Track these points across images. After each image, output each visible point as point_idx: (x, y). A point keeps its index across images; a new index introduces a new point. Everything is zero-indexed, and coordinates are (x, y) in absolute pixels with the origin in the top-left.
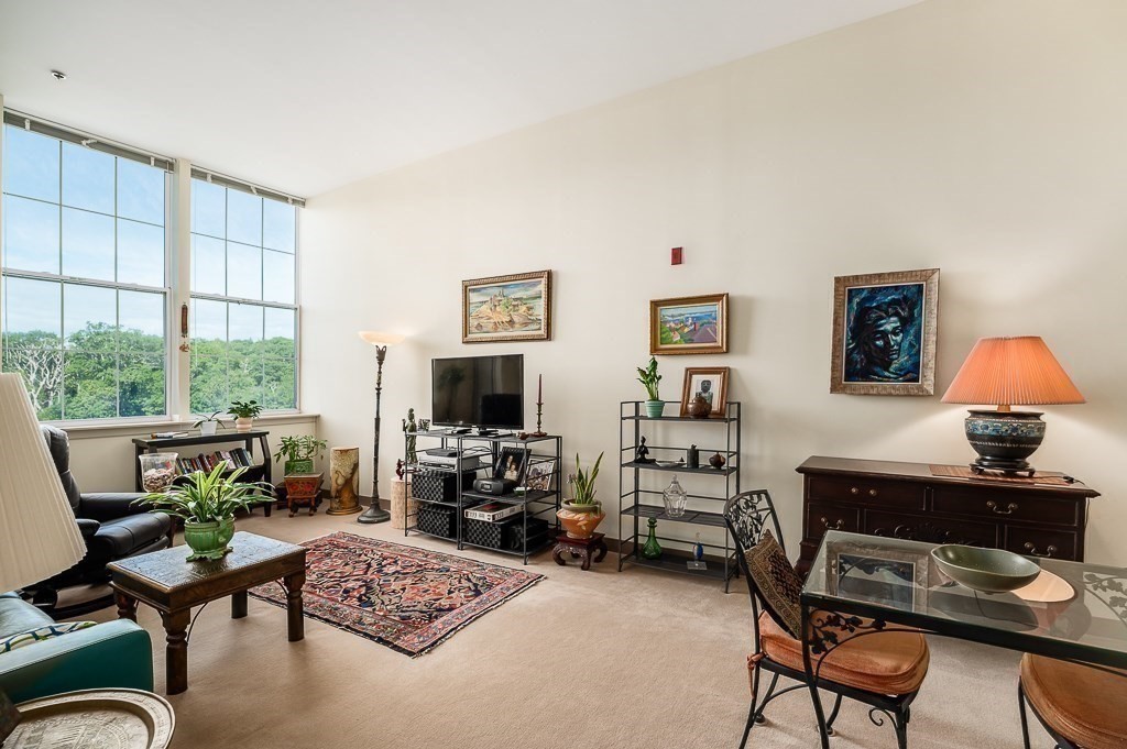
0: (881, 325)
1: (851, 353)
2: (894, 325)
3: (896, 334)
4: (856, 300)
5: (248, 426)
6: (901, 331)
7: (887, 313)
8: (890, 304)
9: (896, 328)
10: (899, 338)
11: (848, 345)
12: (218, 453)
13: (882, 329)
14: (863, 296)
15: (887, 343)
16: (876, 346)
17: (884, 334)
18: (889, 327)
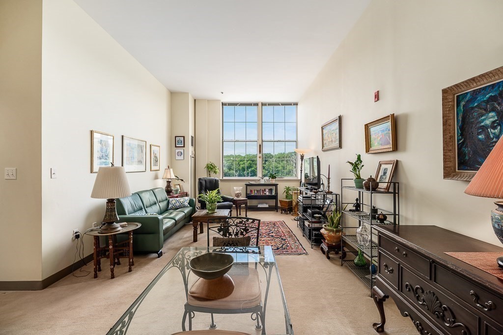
0: (483, 121)
1: (461, 147)
2: (492, 120)
3: (494, 128)
4: (463, 103)
5: (273, 181)
6: (499, 125)
7: (486, 110)
8: (487, 102)
9: (494, 122)
10: (497, 131)
11: (458, 141)
12: (265, 189)
13: (482, 124)
14: (467, 99)
15: (488, 136)
16: (479, 140)
17: (484, 128)
18: (488, 122)
